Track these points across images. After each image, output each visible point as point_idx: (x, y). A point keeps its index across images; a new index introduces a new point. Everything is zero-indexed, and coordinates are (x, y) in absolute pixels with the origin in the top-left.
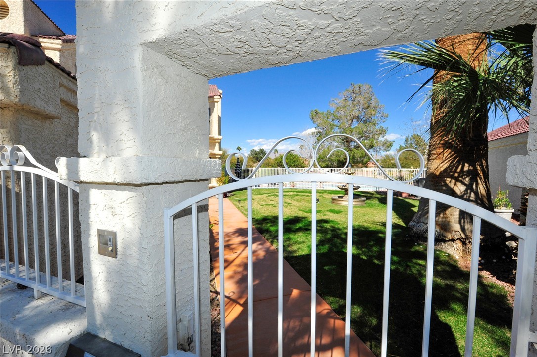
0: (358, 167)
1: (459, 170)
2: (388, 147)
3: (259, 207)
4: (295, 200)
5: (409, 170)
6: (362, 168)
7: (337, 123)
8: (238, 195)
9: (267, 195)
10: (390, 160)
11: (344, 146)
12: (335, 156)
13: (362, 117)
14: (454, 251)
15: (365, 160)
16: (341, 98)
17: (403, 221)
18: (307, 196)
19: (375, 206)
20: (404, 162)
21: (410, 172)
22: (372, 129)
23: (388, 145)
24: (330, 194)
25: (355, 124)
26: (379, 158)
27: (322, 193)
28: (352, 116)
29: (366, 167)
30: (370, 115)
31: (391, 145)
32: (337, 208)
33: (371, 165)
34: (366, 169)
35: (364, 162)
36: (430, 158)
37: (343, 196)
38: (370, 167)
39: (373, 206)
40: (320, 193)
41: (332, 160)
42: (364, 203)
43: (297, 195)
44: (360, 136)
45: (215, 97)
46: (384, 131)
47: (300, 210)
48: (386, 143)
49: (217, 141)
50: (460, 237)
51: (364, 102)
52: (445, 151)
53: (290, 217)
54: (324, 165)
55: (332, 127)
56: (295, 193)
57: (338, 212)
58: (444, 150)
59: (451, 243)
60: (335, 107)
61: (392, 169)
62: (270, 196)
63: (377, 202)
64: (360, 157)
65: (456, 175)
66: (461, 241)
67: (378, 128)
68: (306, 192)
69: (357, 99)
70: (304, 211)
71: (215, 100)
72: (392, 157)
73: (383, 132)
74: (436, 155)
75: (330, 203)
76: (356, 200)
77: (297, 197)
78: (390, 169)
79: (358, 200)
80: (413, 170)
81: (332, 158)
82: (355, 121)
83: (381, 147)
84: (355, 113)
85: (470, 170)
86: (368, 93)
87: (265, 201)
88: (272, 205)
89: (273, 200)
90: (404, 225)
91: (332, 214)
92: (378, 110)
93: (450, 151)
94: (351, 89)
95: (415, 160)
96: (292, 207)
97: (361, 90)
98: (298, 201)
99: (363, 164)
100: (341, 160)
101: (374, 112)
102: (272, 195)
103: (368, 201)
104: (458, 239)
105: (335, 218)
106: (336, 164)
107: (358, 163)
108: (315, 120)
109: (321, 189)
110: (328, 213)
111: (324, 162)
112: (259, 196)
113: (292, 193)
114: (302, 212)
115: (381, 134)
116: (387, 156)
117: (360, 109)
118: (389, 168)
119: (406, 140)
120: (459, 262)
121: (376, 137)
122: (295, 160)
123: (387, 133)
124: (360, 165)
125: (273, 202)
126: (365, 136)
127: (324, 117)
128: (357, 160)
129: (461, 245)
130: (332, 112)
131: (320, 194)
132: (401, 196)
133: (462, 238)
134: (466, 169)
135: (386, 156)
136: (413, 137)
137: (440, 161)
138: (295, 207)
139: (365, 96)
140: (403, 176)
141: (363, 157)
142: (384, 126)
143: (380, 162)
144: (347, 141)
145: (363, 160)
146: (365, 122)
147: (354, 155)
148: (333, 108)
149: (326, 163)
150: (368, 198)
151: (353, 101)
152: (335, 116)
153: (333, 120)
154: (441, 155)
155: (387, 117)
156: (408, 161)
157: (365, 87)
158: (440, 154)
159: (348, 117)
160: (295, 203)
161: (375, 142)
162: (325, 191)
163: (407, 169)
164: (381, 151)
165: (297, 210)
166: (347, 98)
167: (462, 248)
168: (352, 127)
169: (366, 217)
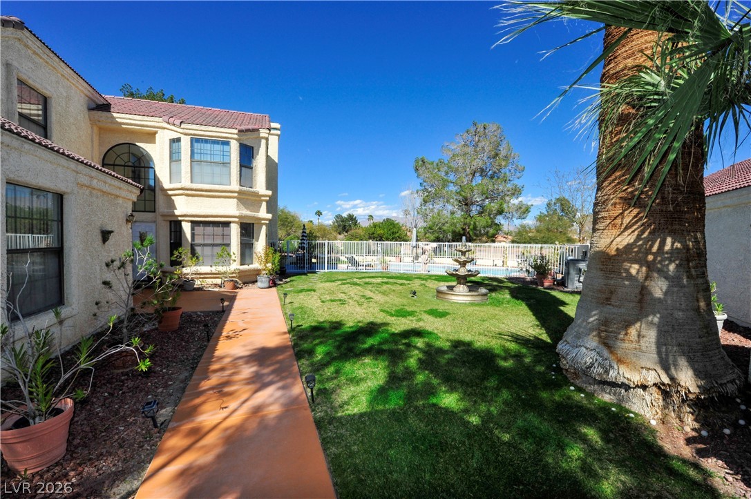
0: (481, 241)
1: (655, 249)
2: (524, 213)
3: (317, 305)
4: (380, 292)
5: (553, 246)
6: (487, 242)
7: (452, 177)
8: (294, 283)
9: (339, 283)
10: (527, 232)
11: (462, 210)
12: (448, 225)
13: (488, 170)
14: (645, 407)
15: (491, 231)
16: (458, 143)
17: (547, 333)
18: (401, 284)
19: (502, 303)
20: (547, 235)
21: (555, 249)
22: (501, 188)
23: (524, 211)
24: (436, 282)
25: (478, 179)
26: (512, 228)
27: (426, 279)
28: (473, 168)
29: (494, 241)
30: (498, 167)
31: (527, 210)
32: (441, 307)
33: (500, 238)
34: (493, 244)
35: (490, 234)
36: (597, 227)
37: (454, 286)
38: (500, 242)
39: (499, 303)
40: (423, 279)
41: (444, 231)
42: (485, 298)
43: (387, 283)
44: (484, 196)
45: (261, 131)
46: (518, 190)
47: (382, 311)
48: (520, 208)
49: (263, 198)
50: (658, 381)
51: (490, 148)
52: (626, 213)
53: (360, 324)
54: (432, 237)
55: (445, 183)
56: (385, 280)
57: (442, 315)
58: (624, 211)
59: (640, 391)
60: (450, 154)
61: (529, 245)
62: (344, 284)
63: (508, 296)
64: (484, 227)
65: (650, 258)
66: (659, 388)
67: (509, 186)
68: (402, 278)
69: (480, 145)
70: (387, 312)
71: (261, 135)
72: (530, 228)
73: (516, 192)
74: (609, 221)
75: (433, 297)
76: (474, 293)
77: (385, 287)
78: (526, 245)
79: (476, 294)
80: (559, 246)
81: (445, 228)
82: (477, 175)
83: (514, 213)
84: (478, 163)
85: (677, 248)
86: (496, 136)
87: (332, 293)
88: (340, 300)
89: (346, 291)
90: (549, 341)
91: (431, 318)
92: (511, 161)
93: (635, 211)
94: (473, 130)
95: (561, 232)
96: (371, 304)
97: (487, 131)
98: (384, 293)
99: (488, 237)
100: (457, 230)
101: (503, 163)
102: (348, 283)
103: (493, 294)
104: (655, 385)
105: (436, 325)
106: (450, 236)
107: (482, 235)
108: (421, 172)
109: (426, 273)
110: (425, 317)
111: (432, 233)
112: (328, 284)
113: (379, 280)
114: (383, 314)
115: (513, 194)
116: (523, 227)
117: (485, 158)
118: (525, 243)
119: (549, 205)
120: (658, 434)
121: (507, 198)
122: (395, 230)
123: (523, 192)
124: (484, 239)
125: (343, 295)
126: (491, 198)
127: (434, 169)
128: (480, 231)
129: (661, 397)
130: (446, 162)
131: (423, 282)
132: (543, 286)
133: (663, 384)
134: (668, 247)
135: (521, 226)
136: (558, 199)
137: (616, 232)
138: (375, 305)
139: (492, 141)
140: (544, 255)
141: (487, 227)
142: (518, 183)
143: (514, 234)
144: (466, 204)
145: (488, 232)
146: (492, 177)
147: (475, 223)
148: (446, 156)
149: (436, 235)
150: (493, 289)
151: (476, 146)
152: (449, 167)
153: (447, 173)
154: (618, 221)
155: (523, 171)
156: (551, 233)
157: (492, 128)
158: (615, 218)
159: (468, 169)
160: (378, 298)
161: (505, 206)
162: (430, 277)
163: (551, 246)
164: (514, 219)
165: (376, 311)
166: (468, 143)
167: (661, 402)
168: (474, 183)
169: (487, 324)
